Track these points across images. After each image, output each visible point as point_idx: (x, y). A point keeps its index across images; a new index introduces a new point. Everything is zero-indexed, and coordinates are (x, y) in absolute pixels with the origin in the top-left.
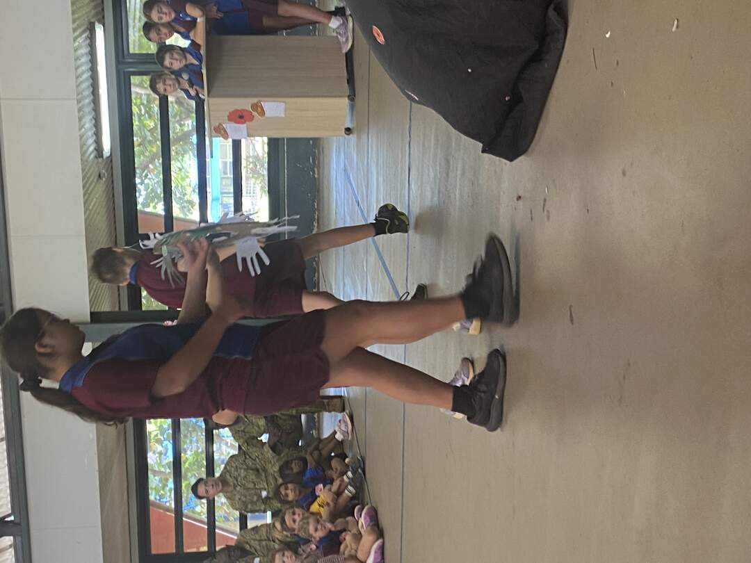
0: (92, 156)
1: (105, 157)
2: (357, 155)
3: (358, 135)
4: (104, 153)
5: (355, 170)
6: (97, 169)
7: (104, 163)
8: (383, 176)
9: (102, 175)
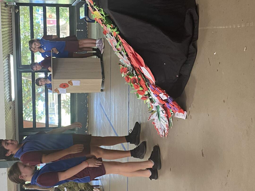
0: (8, 101)
1: (12, 101)
2: (106, 99)
3: (106, 92)
4: (12, 100)
5: (105, 104)
6: (9, 105)
7: (12, 103)
8: (117, 106)
9: (11, 108)
